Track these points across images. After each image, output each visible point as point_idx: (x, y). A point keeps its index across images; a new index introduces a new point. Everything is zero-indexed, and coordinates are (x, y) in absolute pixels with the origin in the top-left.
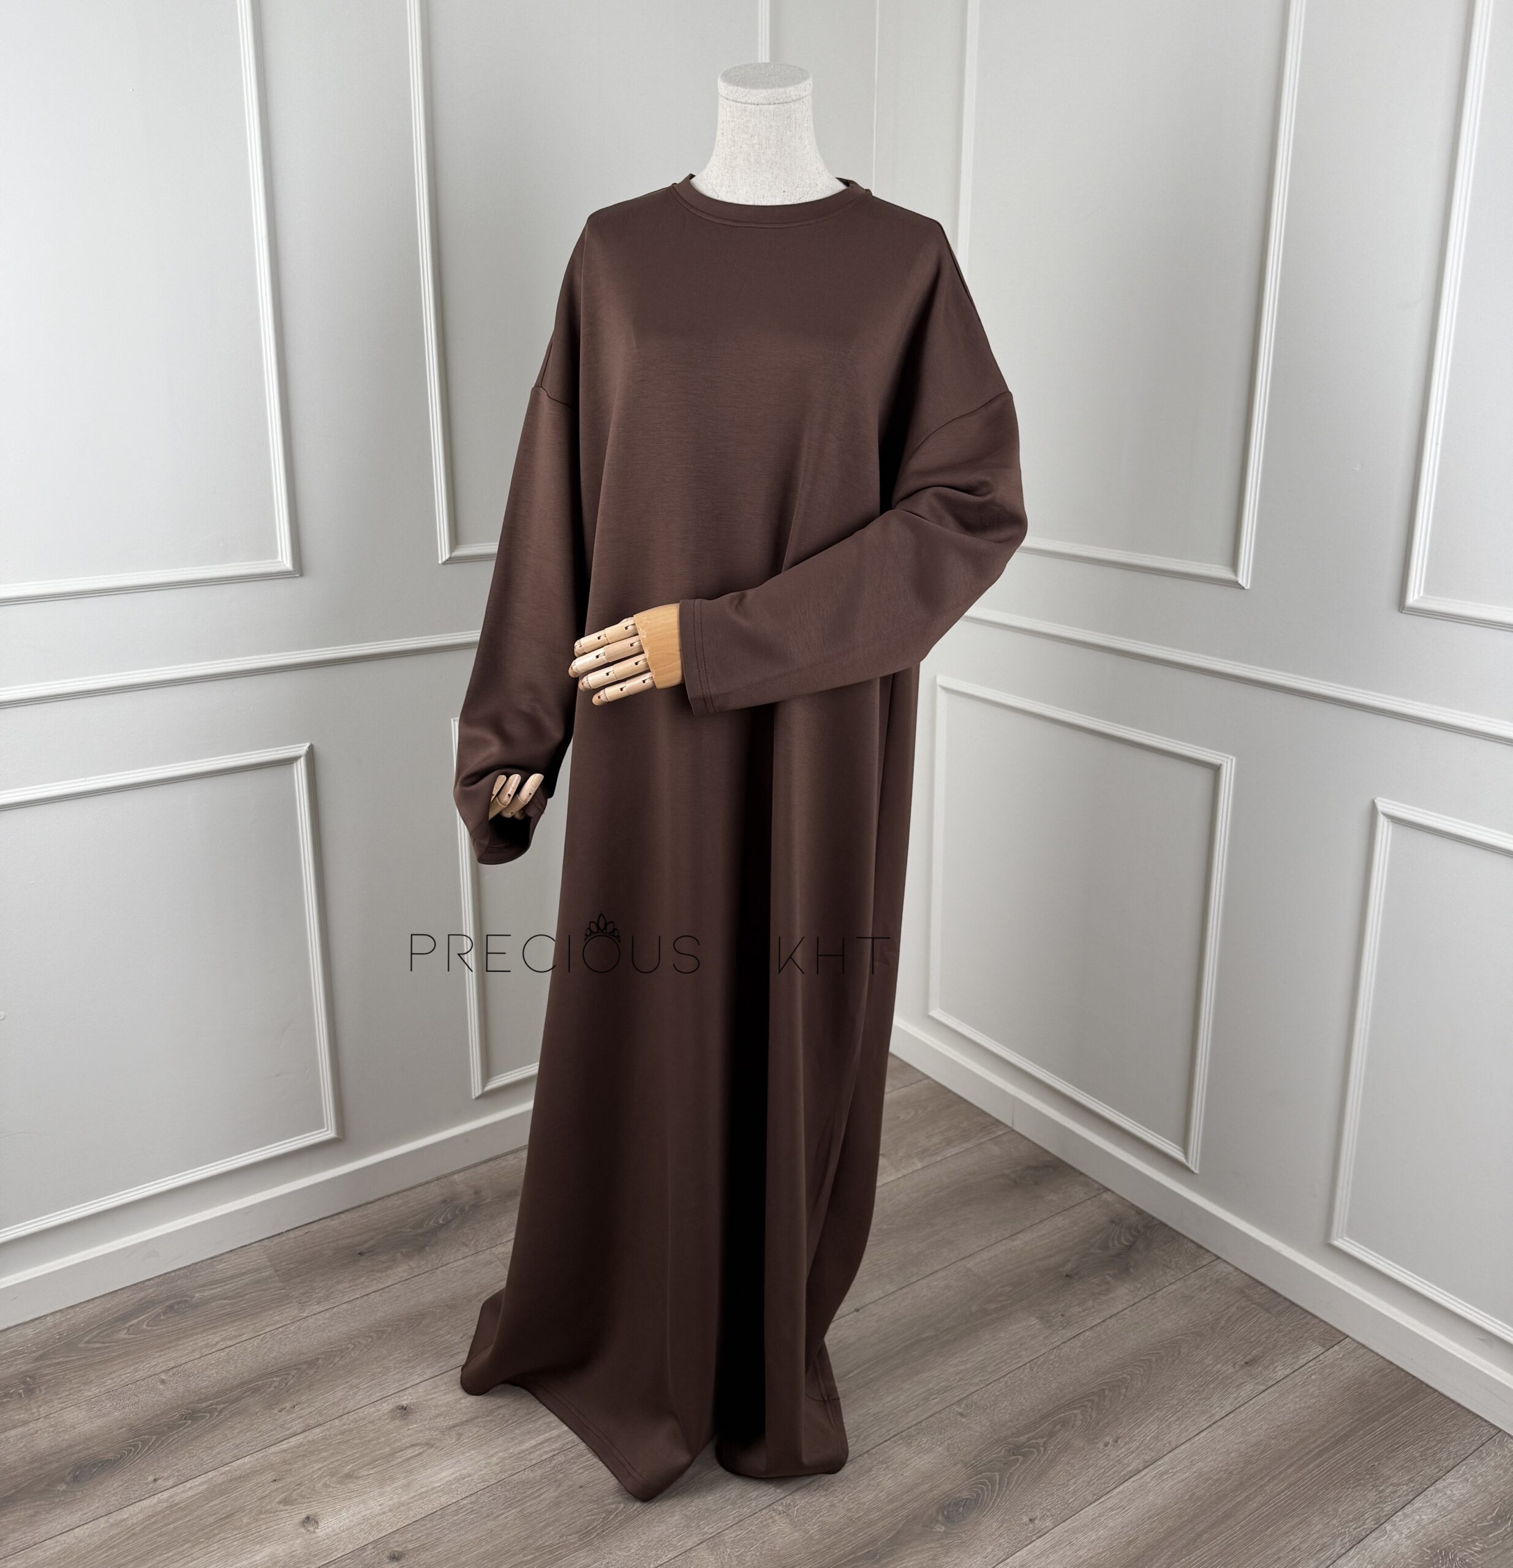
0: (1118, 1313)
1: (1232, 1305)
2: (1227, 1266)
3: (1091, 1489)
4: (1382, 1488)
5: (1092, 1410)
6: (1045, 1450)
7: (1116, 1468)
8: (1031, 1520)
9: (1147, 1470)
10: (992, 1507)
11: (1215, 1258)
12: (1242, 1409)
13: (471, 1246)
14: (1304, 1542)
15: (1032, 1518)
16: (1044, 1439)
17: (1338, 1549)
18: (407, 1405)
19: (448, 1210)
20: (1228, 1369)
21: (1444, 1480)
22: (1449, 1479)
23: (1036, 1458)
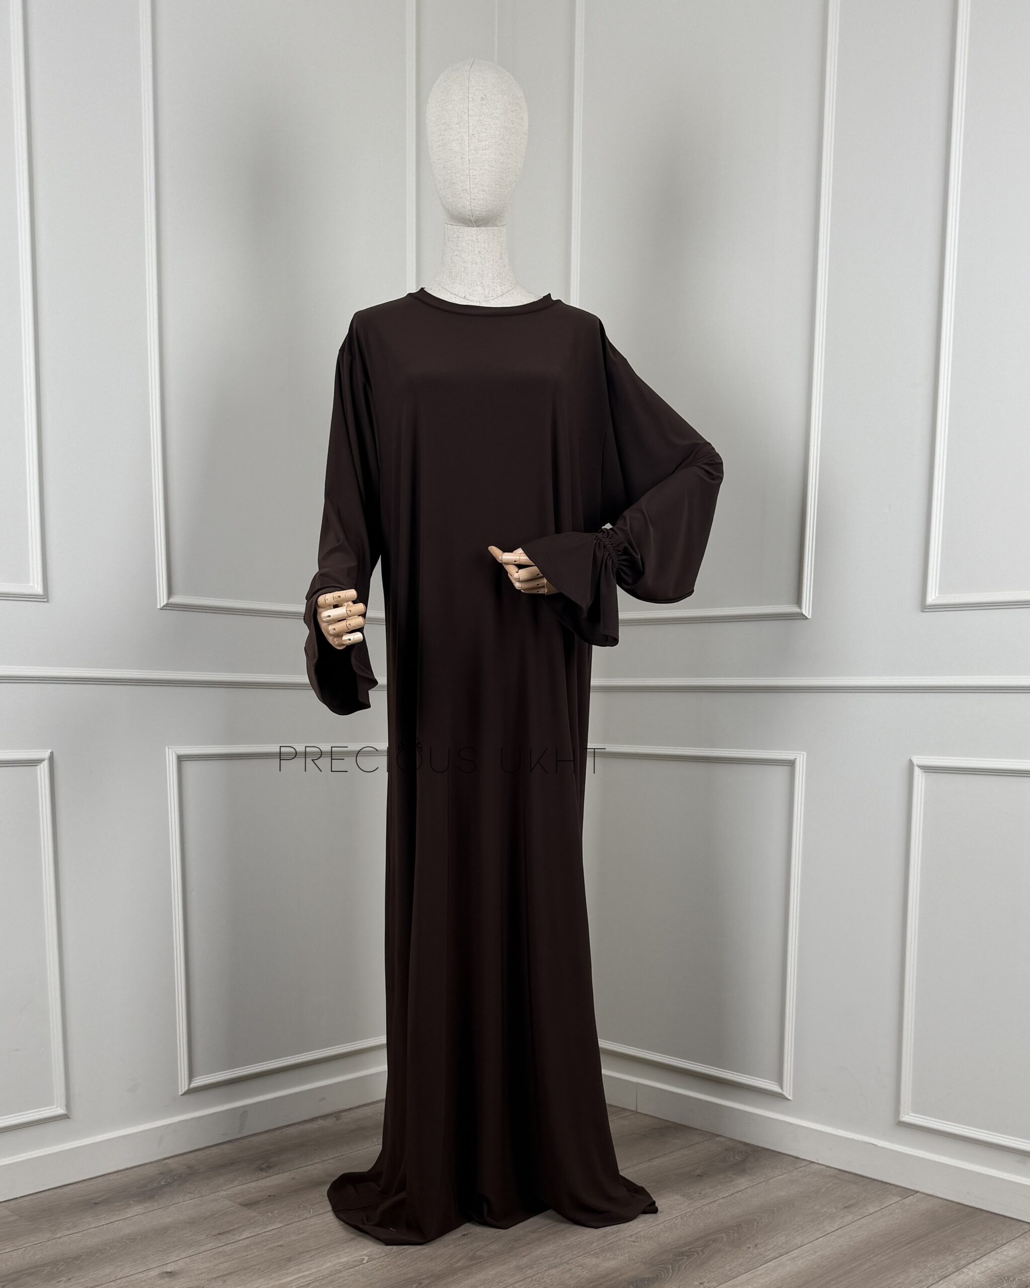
0: (742, 1190)
1: (829, 1182)
2: (820, 1165)
3: (743, 1267)
4: (957, 1254)
5: (734, 1233)
6: (703, 1253)
7: (758, 1258)
8: (701, 1284)
9: (783, 1257)
10: (670, 1280)
11: (809, 1163)
12: (847, 1227)
13: (196, 1192)
14: (905, 1280)
15: (701, 1282)
16: (701, 1249)
17: (931, 1280)
18: (172, 1269)
19: (167, 1177)
20: (832, 1211)
21: (1001, 1249)
22: (1004, 1248)
23: (698, 1256)
